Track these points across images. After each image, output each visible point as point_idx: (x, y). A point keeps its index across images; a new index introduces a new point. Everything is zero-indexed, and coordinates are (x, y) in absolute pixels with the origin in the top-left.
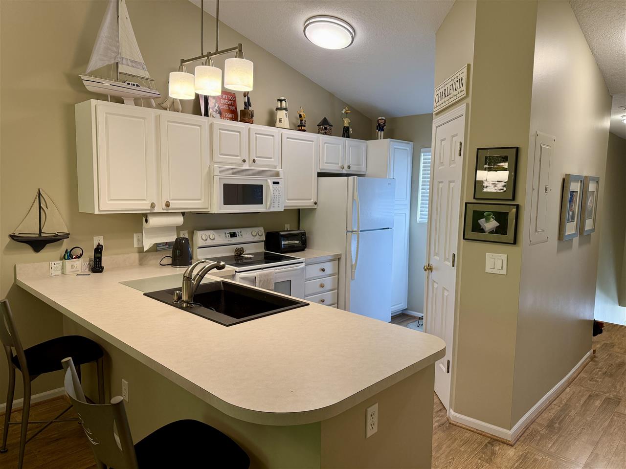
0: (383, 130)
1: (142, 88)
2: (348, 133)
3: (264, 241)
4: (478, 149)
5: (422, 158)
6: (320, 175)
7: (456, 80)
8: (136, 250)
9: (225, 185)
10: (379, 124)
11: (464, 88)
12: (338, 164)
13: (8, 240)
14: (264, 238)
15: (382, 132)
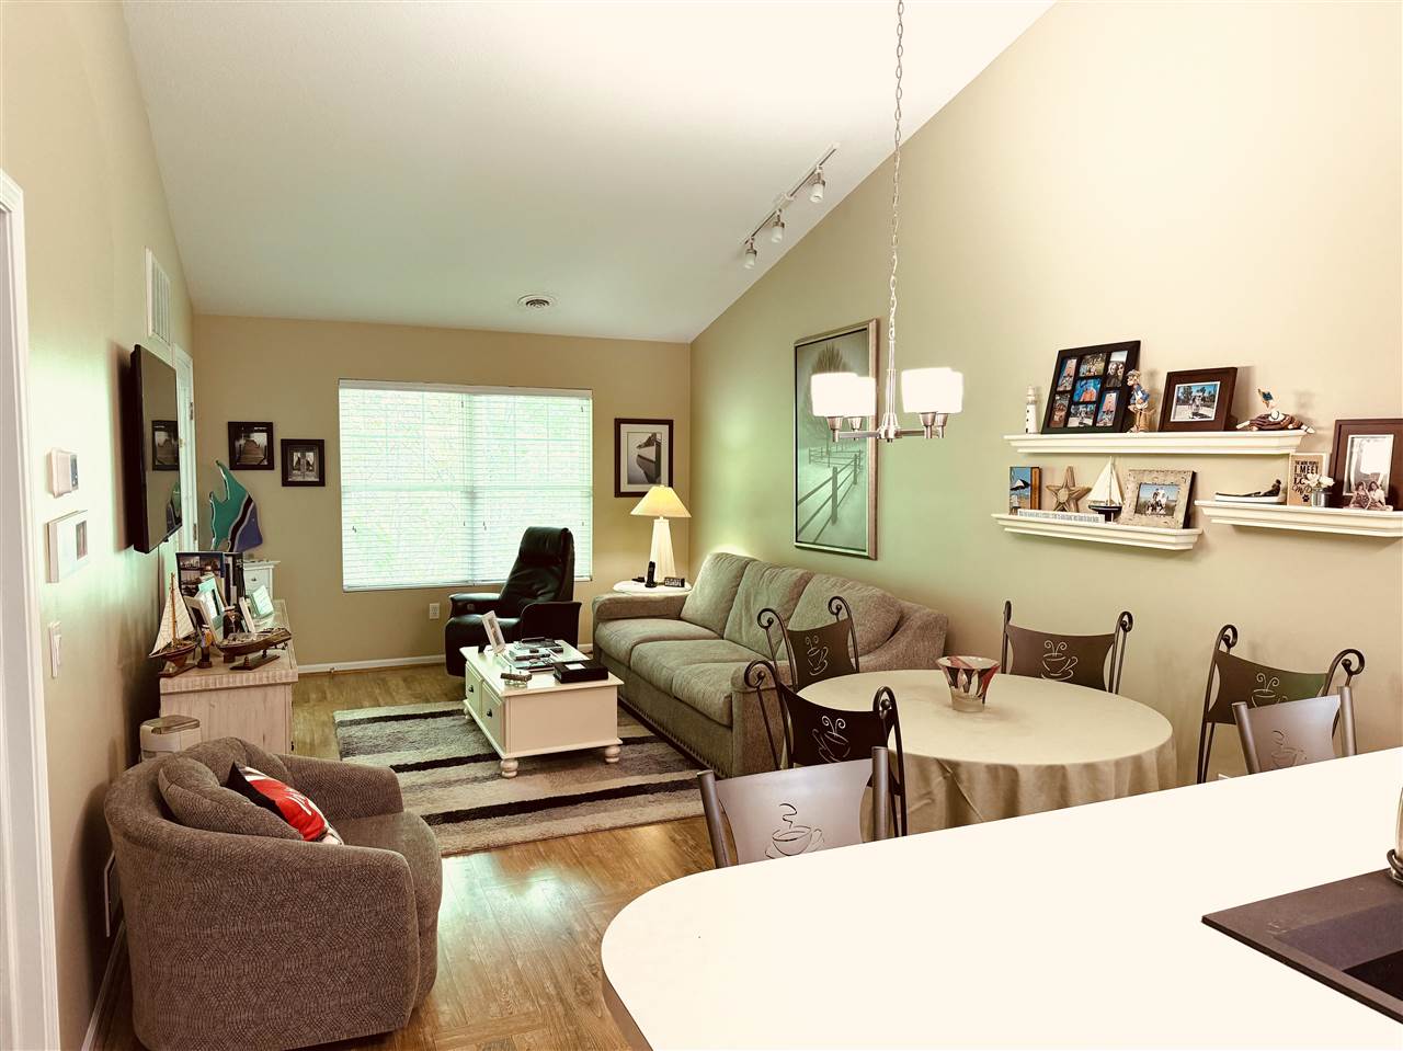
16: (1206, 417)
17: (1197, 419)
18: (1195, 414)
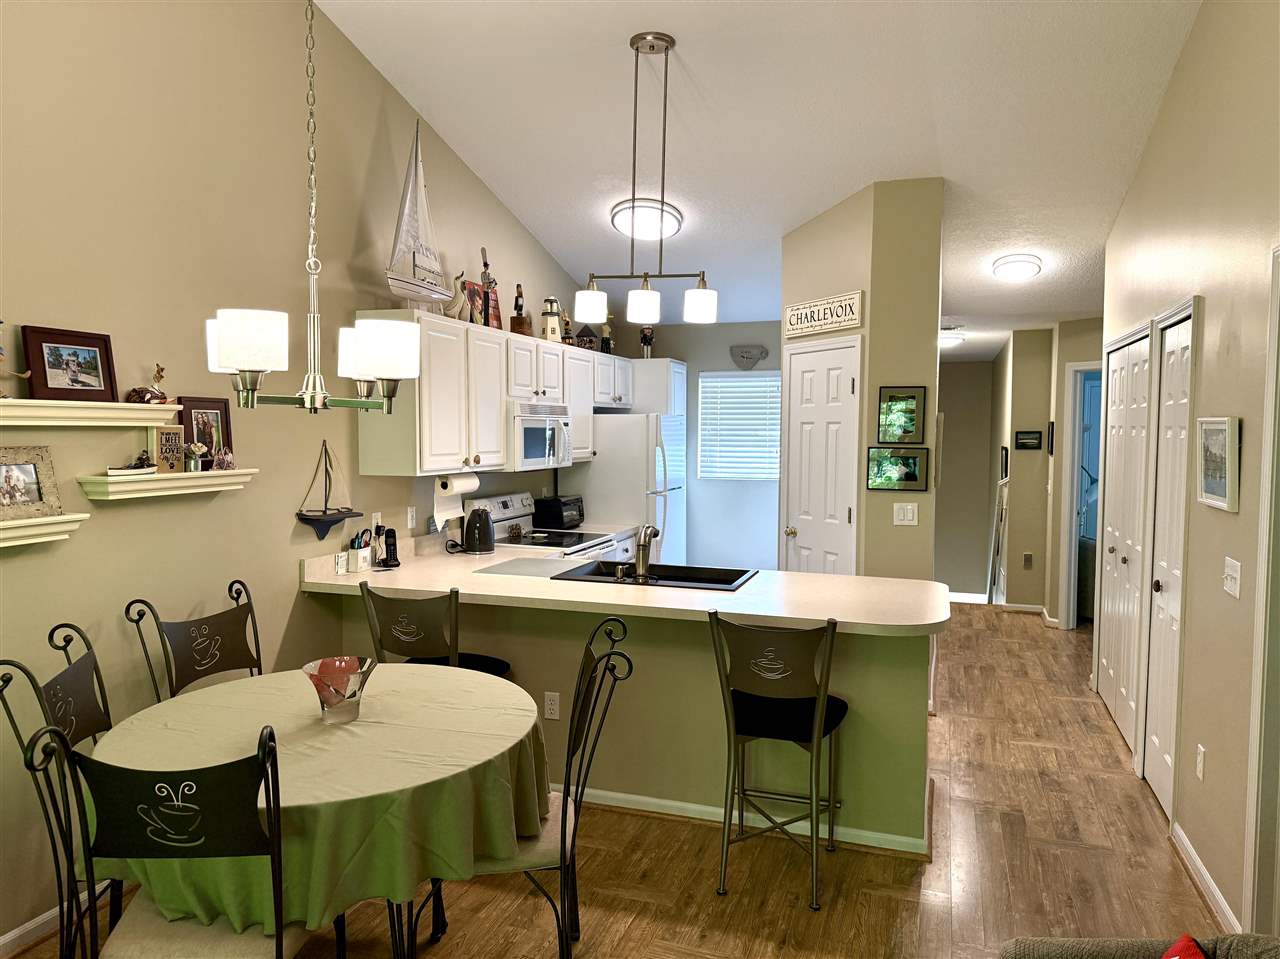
0: (650, 344)
1: (437, 289)
2: (609, 348)
3: (532, 514)
4: (881, 388)
5: (700, 385)
6: (598, 410)
7: (839, 304)
8: (409, 533)
9: (525, 429)
10: (645, 336)
11: (857, 315)
12: (609, 394)
13: (294, 520)
14: (533, 510)
15: (649, 348)
16: (89, 385)
17: (78, 387)
18: (75, 381)
